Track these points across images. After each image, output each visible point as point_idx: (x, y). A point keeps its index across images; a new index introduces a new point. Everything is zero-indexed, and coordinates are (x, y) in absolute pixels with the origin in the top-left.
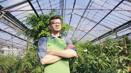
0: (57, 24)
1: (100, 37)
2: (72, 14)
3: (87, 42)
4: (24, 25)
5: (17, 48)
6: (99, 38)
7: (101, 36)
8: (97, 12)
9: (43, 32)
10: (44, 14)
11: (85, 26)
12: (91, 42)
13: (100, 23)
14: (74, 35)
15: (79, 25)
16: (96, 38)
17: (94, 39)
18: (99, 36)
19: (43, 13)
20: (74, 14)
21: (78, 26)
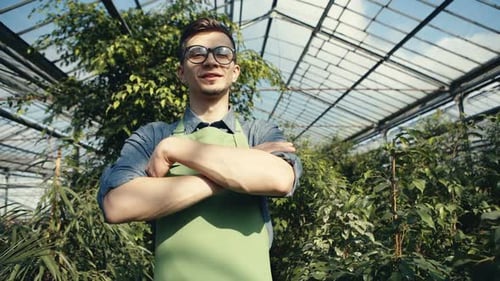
0: (211, 55)
1: (387, 119)
2: (271, 20)
3: (330, 143)
4: (52, 64)
5: (44, 175)
6: (382, 126)
7: (388, 114)
8: (387, 6)
9: (136, 84)
10: (143, 8)
11: (326, 74)
12: (346, 141)
13: (391, 58)
14: (276, 113)
15: (298, 71)
16: (369, 124)
17: (359, 130)
18: (381, 118)
19: (139, 7)
20: (279, 16)
21: (295, 77)
